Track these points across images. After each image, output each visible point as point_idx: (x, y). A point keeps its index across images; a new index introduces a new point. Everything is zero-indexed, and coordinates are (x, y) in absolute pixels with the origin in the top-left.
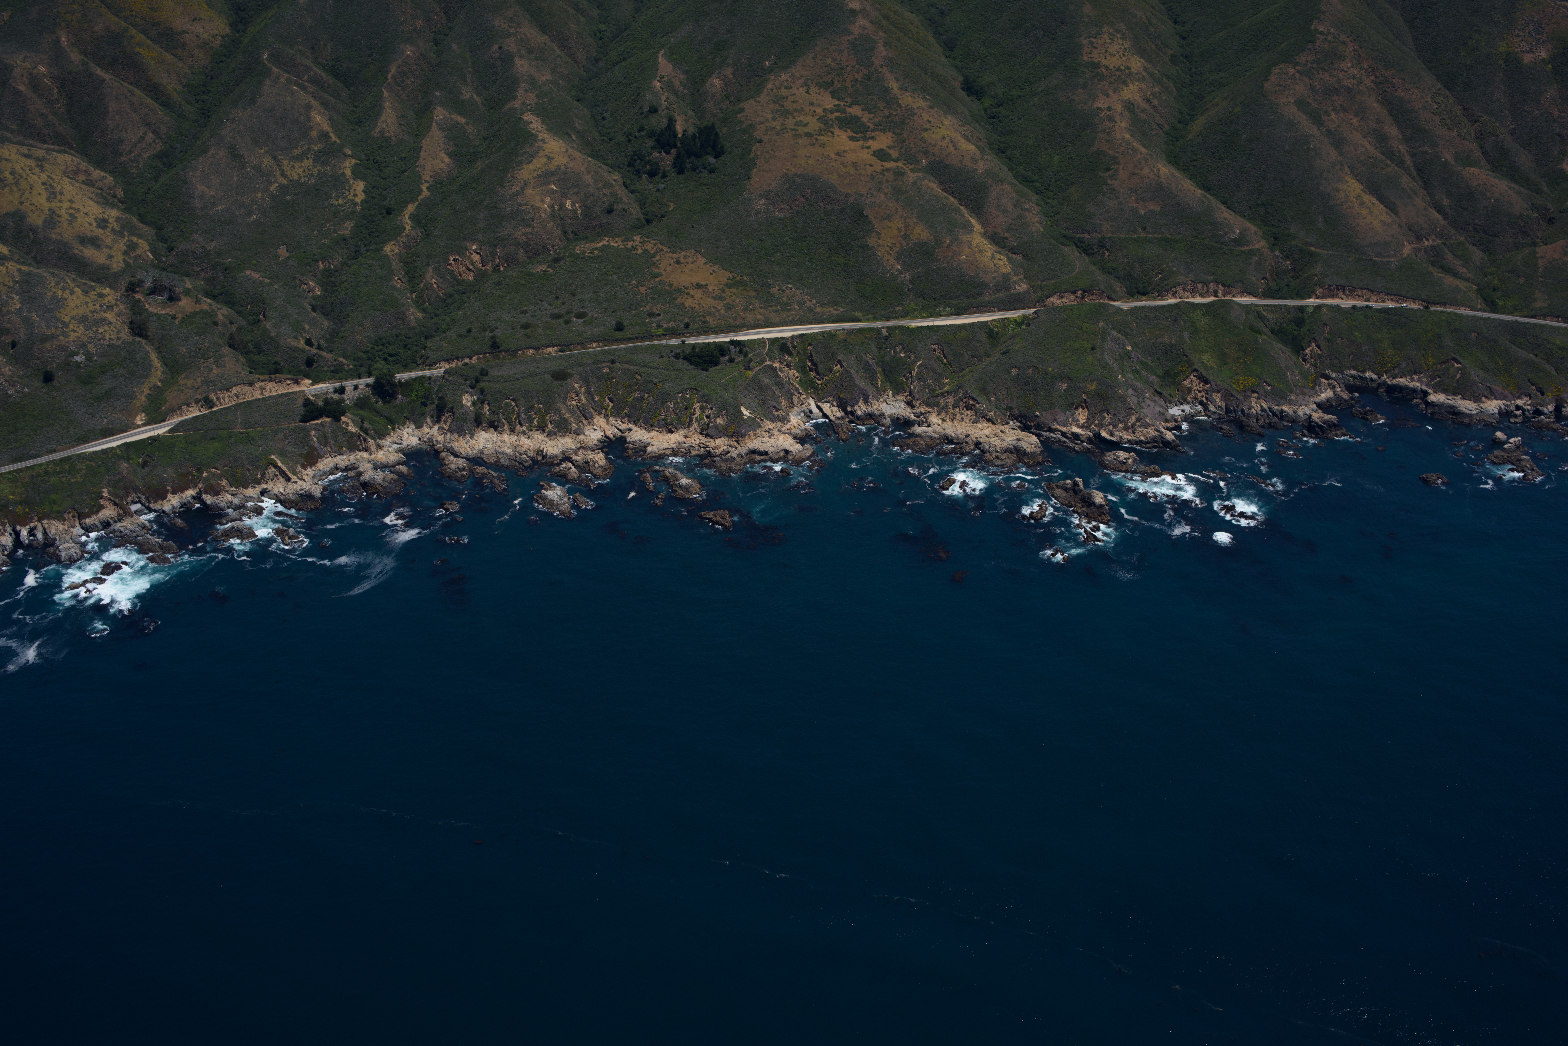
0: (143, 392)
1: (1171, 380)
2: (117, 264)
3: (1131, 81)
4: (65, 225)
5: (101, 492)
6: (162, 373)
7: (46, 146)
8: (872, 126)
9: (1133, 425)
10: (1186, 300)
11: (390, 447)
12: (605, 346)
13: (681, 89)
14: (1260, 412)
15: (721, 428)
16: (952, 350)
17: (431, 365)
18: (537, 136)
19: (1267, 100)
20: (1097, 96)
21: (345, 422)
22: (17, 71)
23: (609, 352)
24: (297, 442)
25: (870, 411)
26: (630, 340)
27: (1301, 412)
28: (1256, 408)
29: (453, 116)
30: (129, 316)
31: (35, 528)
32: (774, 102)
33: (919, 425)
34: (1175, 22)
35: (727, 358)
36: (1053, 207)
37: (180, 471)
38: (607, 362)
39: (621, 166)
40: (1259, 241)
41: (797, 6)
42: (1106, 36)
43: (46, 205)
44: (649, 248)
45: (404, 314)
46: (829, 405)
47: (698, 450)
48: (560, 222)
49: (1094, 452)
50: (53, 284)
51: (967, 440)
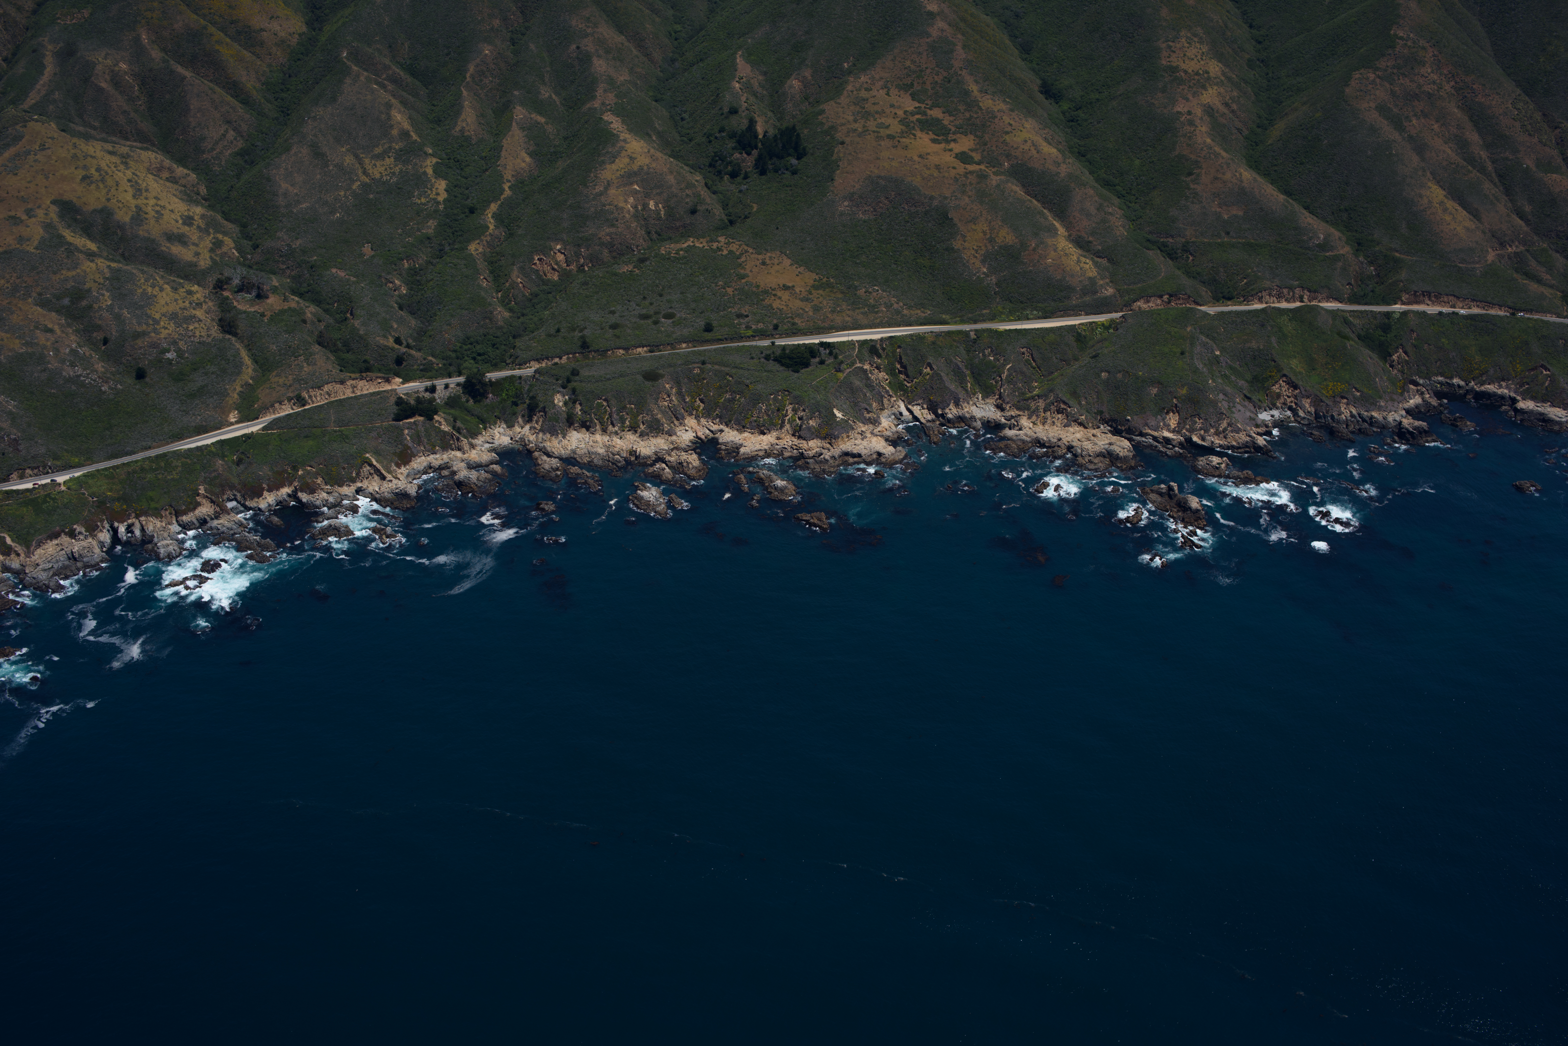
0: (235, 389)
1: (1260, 385)
2: (204, 262)
3: (1210, 85)
4: (152, 222)
5: (198, 489)
6: (253, 370)
7: (128, 143)
8: (953, 129)
9: (1225, 430)
10: (1273, 305)
11: (482, 446)
12: (695, 347)
13: (760, 90)
14: (1349, 418)
15: (813, 430)
16: (1041, 353)
17: (521, 364)
18: (618, 136)
19: (1349, 105)
20: (1177, 100)
21: (438, 421)
22: (99, 68)
23: (699, 353)
24: (390, 440)
25: (960, 414)
26: (719, 341)
27: (1390, 419)
28: (1345, 414)
29: (533, 116)
30: (217, 313)
31: (133, 524)
32: (855, 104)
33: (1010, 429)
34: (1251, 27)
35: (817, 360)
36: (1135, 211)
37: (275, 469)
38: (697, 363)
39: (702, 167)
40: (1343, 247)
41: (875, 8)
42: (1183, 40)
43: (133, 202)
44: (734, 250)
45: (491, 313)
46: (919, 407)
47: (791, 452)
48: (643, 223)
49: (1186, 457)
50: (143, 281)
51: (1060, 443)
